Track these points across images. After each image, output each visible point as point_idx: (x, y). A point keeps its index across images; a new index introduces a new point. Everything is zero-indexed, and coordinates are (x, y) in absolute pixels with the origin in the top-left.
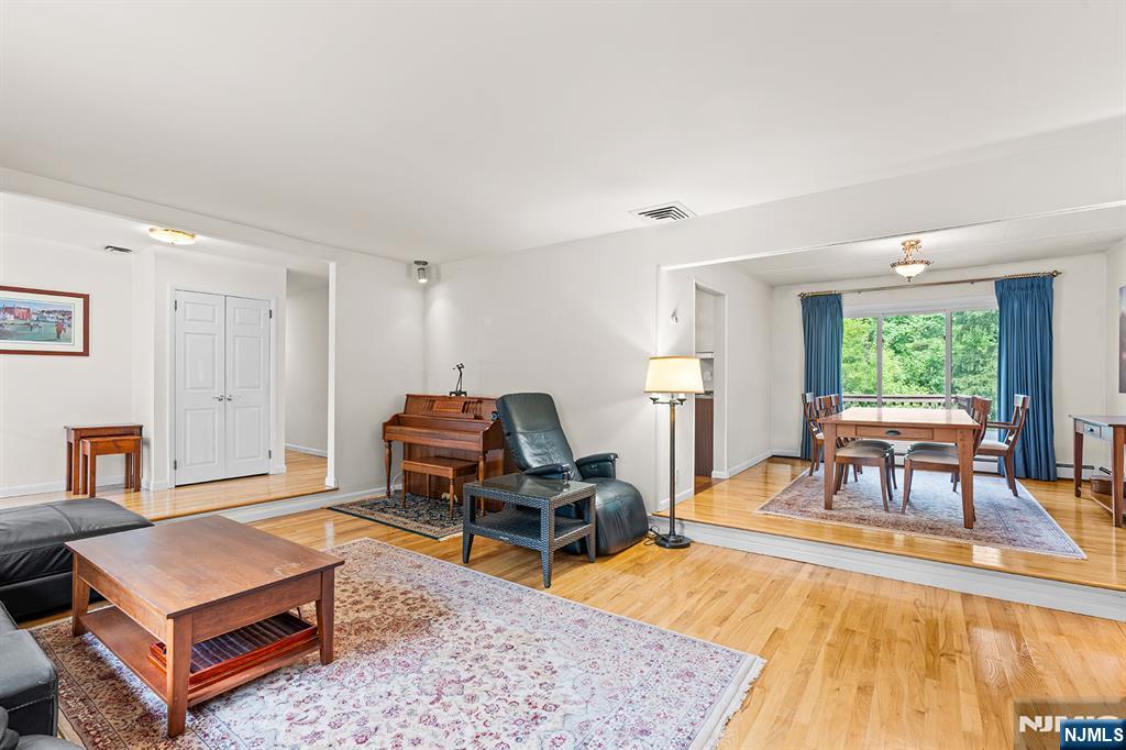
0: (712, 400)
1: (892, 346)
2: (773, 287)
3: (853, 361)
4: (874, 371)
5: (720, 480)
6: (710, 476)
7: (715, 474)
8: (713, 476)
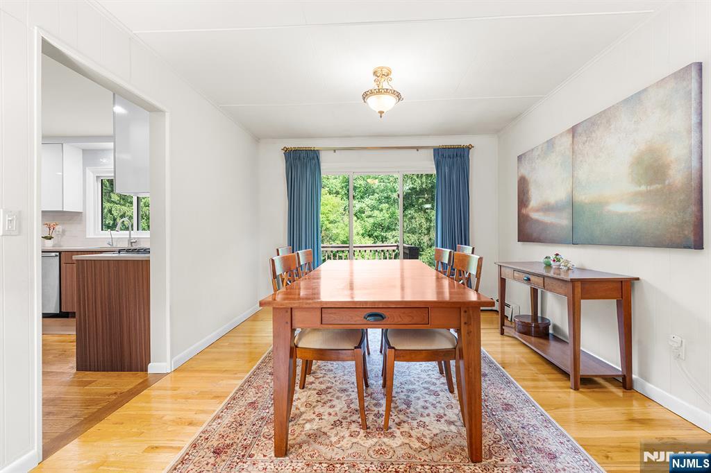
0: (148, 262)
1: (355, 215)
2: (258, 138)
3: (336, 222)
4: (347, 229)
5: (159, 376)
6: (146, 371)
7: (153, 368)
8: (150, 371)
